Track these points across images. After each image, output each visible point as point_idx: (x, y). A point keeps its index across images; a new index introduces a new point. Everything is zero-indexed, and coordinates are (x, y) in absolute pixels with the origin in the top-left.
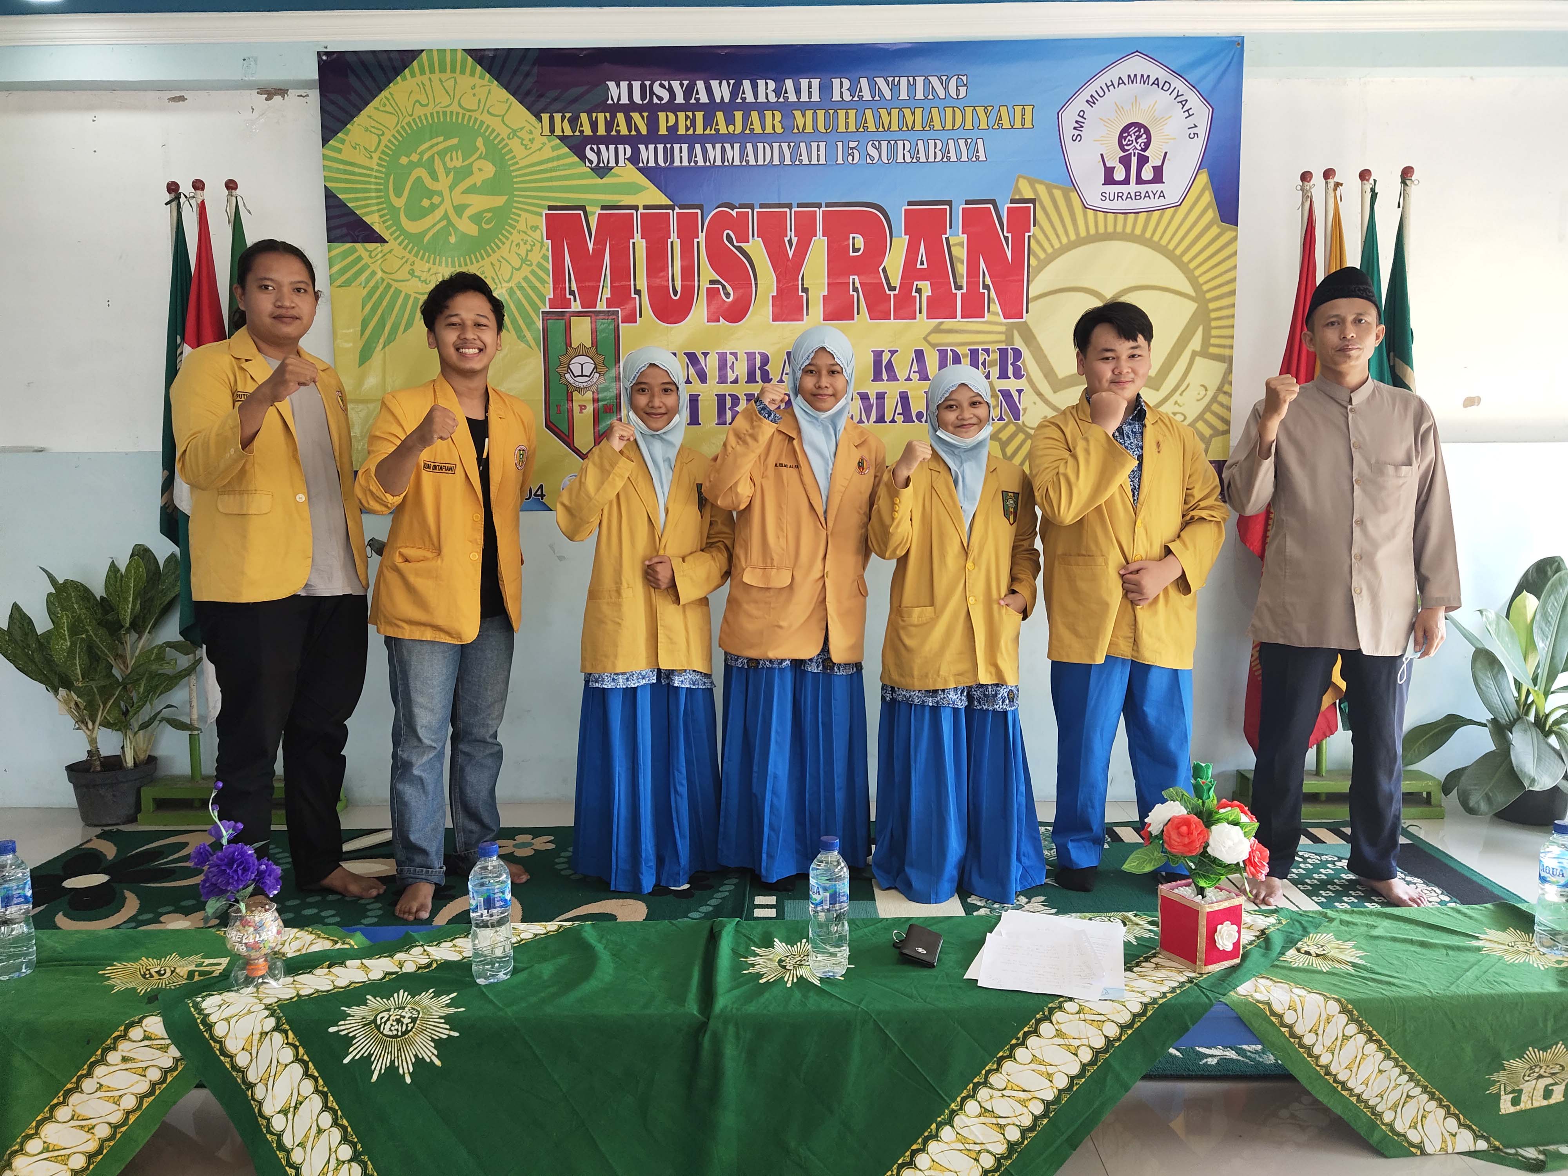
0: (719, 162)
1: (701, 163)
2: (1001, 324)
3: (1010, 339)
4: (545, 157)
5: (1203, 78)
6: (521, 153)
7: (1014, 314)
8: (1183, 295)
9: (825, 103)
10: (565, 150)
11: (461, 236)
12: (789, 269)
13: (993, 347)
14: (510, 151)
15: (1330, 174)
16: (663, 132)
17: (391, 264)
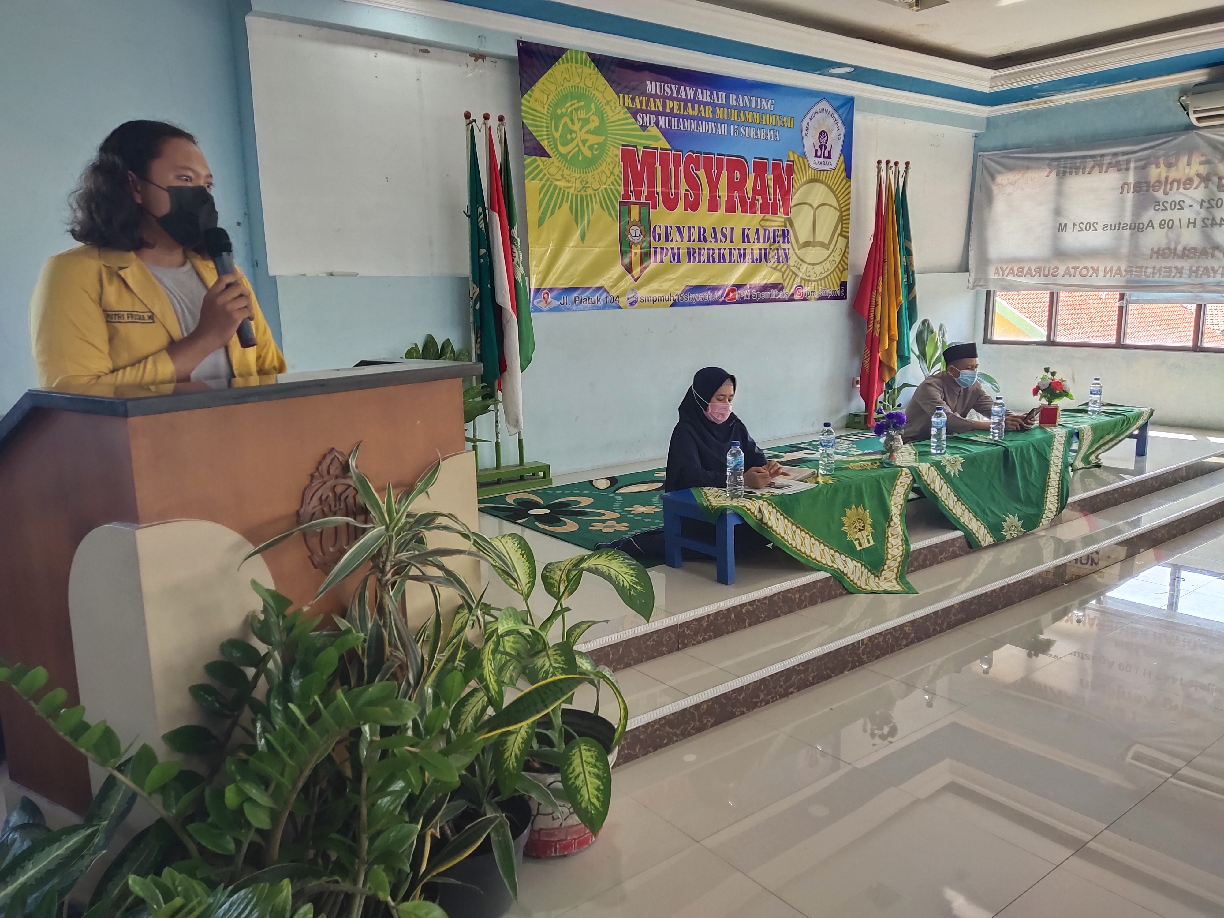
0: (689, 129)
1: (682, 129)
2: (782, 218)
3: (785, 226)
4: (621, 117)
5: (843, 113)
6: (610, 114)
7: (787, 213)
8: (836, 209)
9: (727, 106)
10: (629, 115)
11: (585, 157)
12: (713, 186)
13: (780, 228)
14: (606, 112)
15: (888, 162)
16: (668, 110)
17: (553, 170)
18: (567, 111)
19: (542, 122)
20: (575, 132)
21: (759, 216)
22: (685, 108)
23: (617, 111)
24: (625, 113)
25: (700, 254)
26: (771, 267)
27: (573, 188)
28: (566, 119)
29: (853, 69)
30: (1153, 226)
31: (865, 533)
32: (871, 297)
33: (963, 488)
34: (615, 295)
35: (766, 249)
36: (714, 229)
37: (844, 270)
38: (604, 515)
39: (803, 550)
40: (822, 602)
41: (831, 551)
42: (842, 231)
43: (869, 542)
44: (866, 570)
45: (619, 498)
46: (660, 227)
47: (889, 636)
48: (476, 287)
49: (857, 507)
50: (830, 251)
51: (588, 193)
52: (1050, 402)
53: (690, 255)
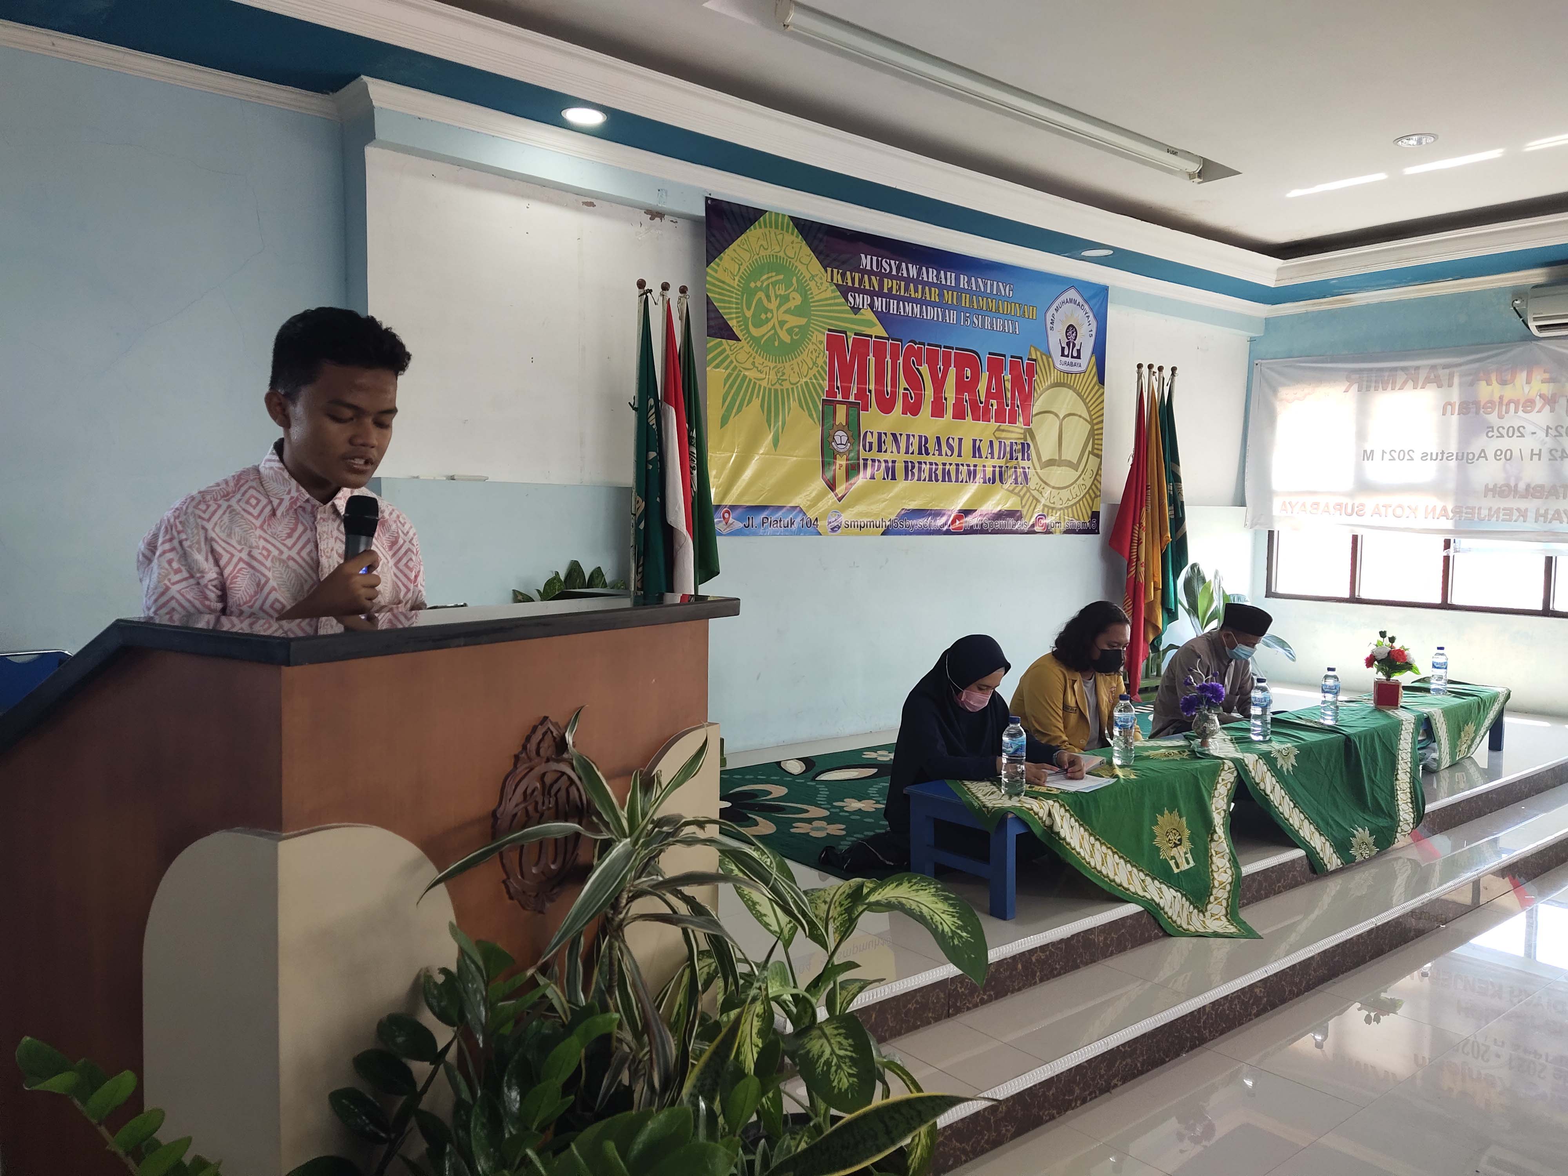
0: (910, 315)
1: (902, 314)
2: (1022, 428)
3: (1025, 439)
4: (828, 296)
5: (1096, 304)
6: (815, 291)
7: (1027, 424)
8: (1086, 420)
9: (957, 288)
10: (839, 293)
11: (781, 342)
12: (939, 385)
13: (1019, 442)
14: (810, 289)
15: (1150, 367)
16: (886, 291)
17: (742, 357)
18: (762, 286)
19: (732, 297)
20: (771, 311)
21: (993, 424)
22: (907, 289)
23: (823, 288)
24: (833, 291)
25: (920, 469)
26: (1007, 490)
27: (767, 379)
28: (761, 295)
29: (1112, 252)
30: (1485, 457)
31: (1182, 849)
32: (1133, 532)
33: (1299, 789)
34: (813, 518)
35: (1001, 467)
36: (938, 438)
37: (1096, 496)
38: (807, 811)
39: (1105, 872)
40: (1132, 947)
41: (1141, 873)
42: (1093, 448)
43: (1188, 863)
44: (1188, 903)
45: (822, 787)
46: (872, 433)
47: (1236, 1002)
48: (641, 500)
49: (1171, 812)
50: (1079, 473)
51: (784, 388)
52: (1389, 676)
53: (908, 469)
